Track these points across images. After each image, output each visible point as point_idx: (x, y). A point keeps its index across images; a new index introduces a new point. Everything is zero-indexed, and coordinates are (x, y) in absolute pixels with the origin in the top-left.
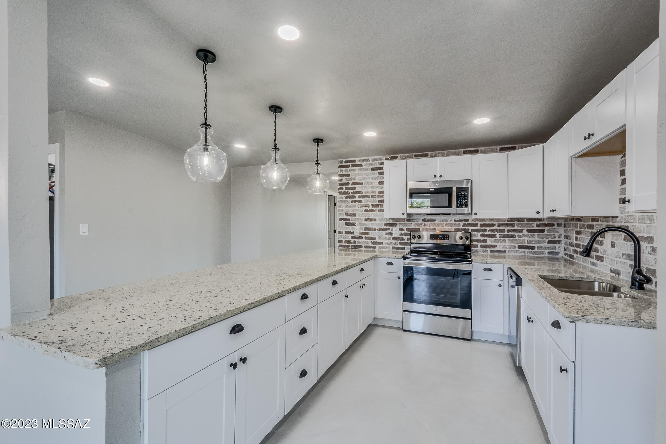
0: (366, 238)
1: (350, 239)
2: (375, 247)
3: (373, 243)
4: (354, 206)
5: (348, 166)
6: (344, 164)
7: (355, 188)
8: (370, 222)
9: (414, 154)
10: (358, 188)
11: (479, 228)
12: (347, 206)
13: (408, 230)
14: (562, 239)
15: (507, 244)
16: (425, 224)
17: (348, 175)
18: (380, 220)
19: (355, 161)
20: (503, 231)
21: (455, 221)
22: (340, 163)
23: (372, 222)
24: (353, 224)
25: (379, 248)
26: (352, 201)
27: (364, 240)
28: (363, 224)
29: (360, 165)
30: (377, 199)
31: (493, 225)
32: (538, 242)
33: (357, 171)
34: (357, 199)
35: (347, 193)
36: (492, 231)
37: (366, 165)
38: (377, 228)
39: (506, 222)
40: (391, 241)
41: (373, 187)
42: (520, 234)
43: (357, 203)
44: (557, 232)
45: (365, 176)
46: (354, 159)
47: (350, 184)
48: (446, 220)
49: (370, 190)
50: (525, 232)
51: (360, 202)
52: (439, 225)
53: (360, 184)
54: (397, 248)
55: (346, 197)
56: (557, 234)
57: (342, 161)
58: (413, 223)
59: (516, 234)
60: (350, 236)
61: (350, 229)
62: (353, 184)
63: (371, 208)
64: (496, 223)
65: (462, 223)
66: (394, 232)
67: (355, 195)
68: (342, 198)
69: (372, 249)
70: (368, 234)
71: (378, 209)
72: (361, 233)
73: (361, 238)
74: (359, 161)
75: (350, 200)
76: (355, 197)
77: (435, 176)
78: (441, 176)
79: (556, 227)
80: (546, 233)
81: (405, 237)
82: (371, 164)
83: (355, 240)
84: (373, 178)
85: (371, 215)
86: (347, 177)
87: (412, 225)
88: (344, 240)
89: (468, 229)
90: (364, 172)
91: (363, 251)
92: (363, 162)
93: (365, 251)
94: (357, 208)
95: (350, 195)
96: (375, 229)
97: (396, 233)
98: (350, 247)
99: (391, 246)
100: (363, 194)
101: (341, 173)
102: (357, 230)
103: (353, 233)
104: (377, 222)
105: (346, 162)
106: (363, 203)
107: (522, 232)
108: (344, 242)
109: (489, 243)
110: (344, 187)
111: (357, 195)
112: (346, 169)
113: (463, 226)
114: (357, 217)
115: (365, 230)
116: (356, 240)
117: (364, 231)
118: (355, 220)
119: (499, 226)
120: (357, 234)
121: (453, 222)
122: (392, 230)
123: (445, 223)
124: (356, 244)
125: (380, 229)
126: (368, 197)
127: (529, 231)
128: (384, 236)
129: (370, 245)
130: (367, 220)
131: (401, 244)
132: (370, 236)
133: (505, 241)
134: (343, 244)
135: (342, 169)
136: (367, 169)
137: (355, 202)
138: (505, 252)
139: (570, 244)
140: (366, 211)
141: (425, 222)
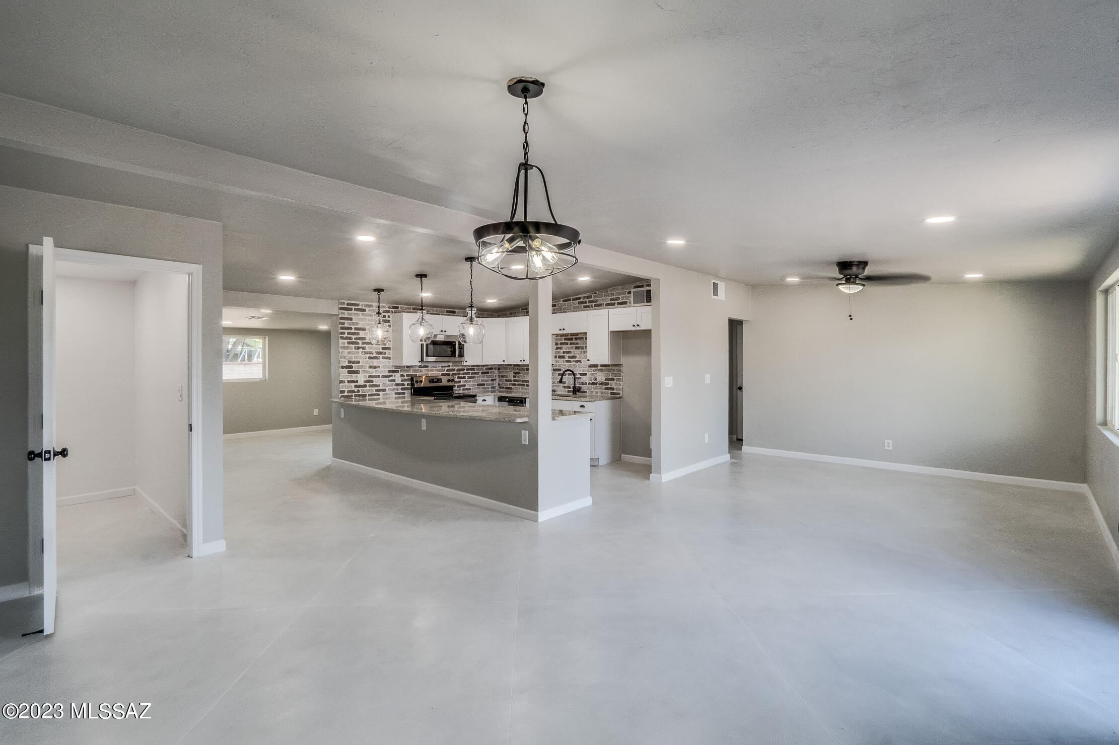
0: (370, 386)
1: (353, 389)
2: (379, 395)
3: (377, 390)
4: (357, 353)
5: (351, 309)
6: (345, 306)
7: (358, 334)
8: (374, 370)
9: (412, 307)
10: (362, 334)
11: (456, 372)
12: (349, 353)
13: (408, 376)
14: (497, 378)
15: (471, 383)
17: (351, 319)
18: (383, 367)
19: (358, 305)
20: (469, 374)
21: (442, 367)
22: (342, 304)
23: (376, 369)
24: (357, 372)
26: (355, 347)
27: (368, 388)
28: (367, 372)
29: (364, 310)
30: (381, 347)
31: (464, 370)
32: (487, 381)
33: (361, 316)
34: (360, 345)
35: (350, 338)
36: (463, 374)
37: (369, 310)
38: (381, 375)
39: (471, 367)
40: (394, 387)
42: (478, 375)
43: (361, 350)
44: (495, 374)
45: (369, 322)
46: (357, 303)
47: (353, 329)
48: (436, 367)
50: (480, 374)
51: (364, 348)
52: (431, 370)
53: (364, 329)
54: (399, 394)
55: (349, 343)
56: (494, 376)
57: (344, 303)
58: (412, 369)
59: (476, 375)
60: (353, 385)
61: (353, 377)
62: (356, 329)
63: (374, 355)
64: (466, 368)
65: (446, 368)
66: (396, 378)
67: (358, 341)
68: (344, 343)
69: (376, 397)
70: (372, 381)
71: (381, 356)
72: (366, 381)
73: (365, 386)
74: (362, 305)
75: (353, 346)
76: (358, 343)
77: (442, 331)
78: (445, 331)
79: (494, 370)
80: (490, 374)
81: (406, 383)
83: (358, 389)
85: (375, 362)
86: (349, 321)
87: (411, 371)
88: (346, 390)
89: (450, 373)
90: (367, 318)
91: (367, 399)
92: (366, 307)
93: (370, 400)
94: (360, 355)
95: (353, 340)
96: (379, 377)
97: (398, 379)
98: (354, 397)
99: (394, 393)
100: (367, 341)
101: (343, 316)
102: (361, 379)
103: (357, 381)
104: (381, 369)
105: (348, 304)
106: (367, 350)
108: (346, 392)
109: (462, 383)
110: (346, 331)
111: (360, 342)
112: (348, 312)
113: (447, 371)
114: (360, 364)
115: (369, 378)
116: (360, 389)
118: (359, 367)
119: (467, 370)
120: (361, 382)
121: (440, 368)
122: (395, 377)
124: (360, 393)
125: (384, 376)
126: (371, 343)
127: (483, 373)
128: (388, 383)
129: (375, 392)
130: (371, 367)
131: (402, 389)
132: (374, 383)
133: (470, 381)
134: (346, 394)
135: (343, 311)
136: (371, 315)
137: (358, 348)
138: (470, 389)
139: (506, 380)
140: (370, 358)
141: (421, 369)
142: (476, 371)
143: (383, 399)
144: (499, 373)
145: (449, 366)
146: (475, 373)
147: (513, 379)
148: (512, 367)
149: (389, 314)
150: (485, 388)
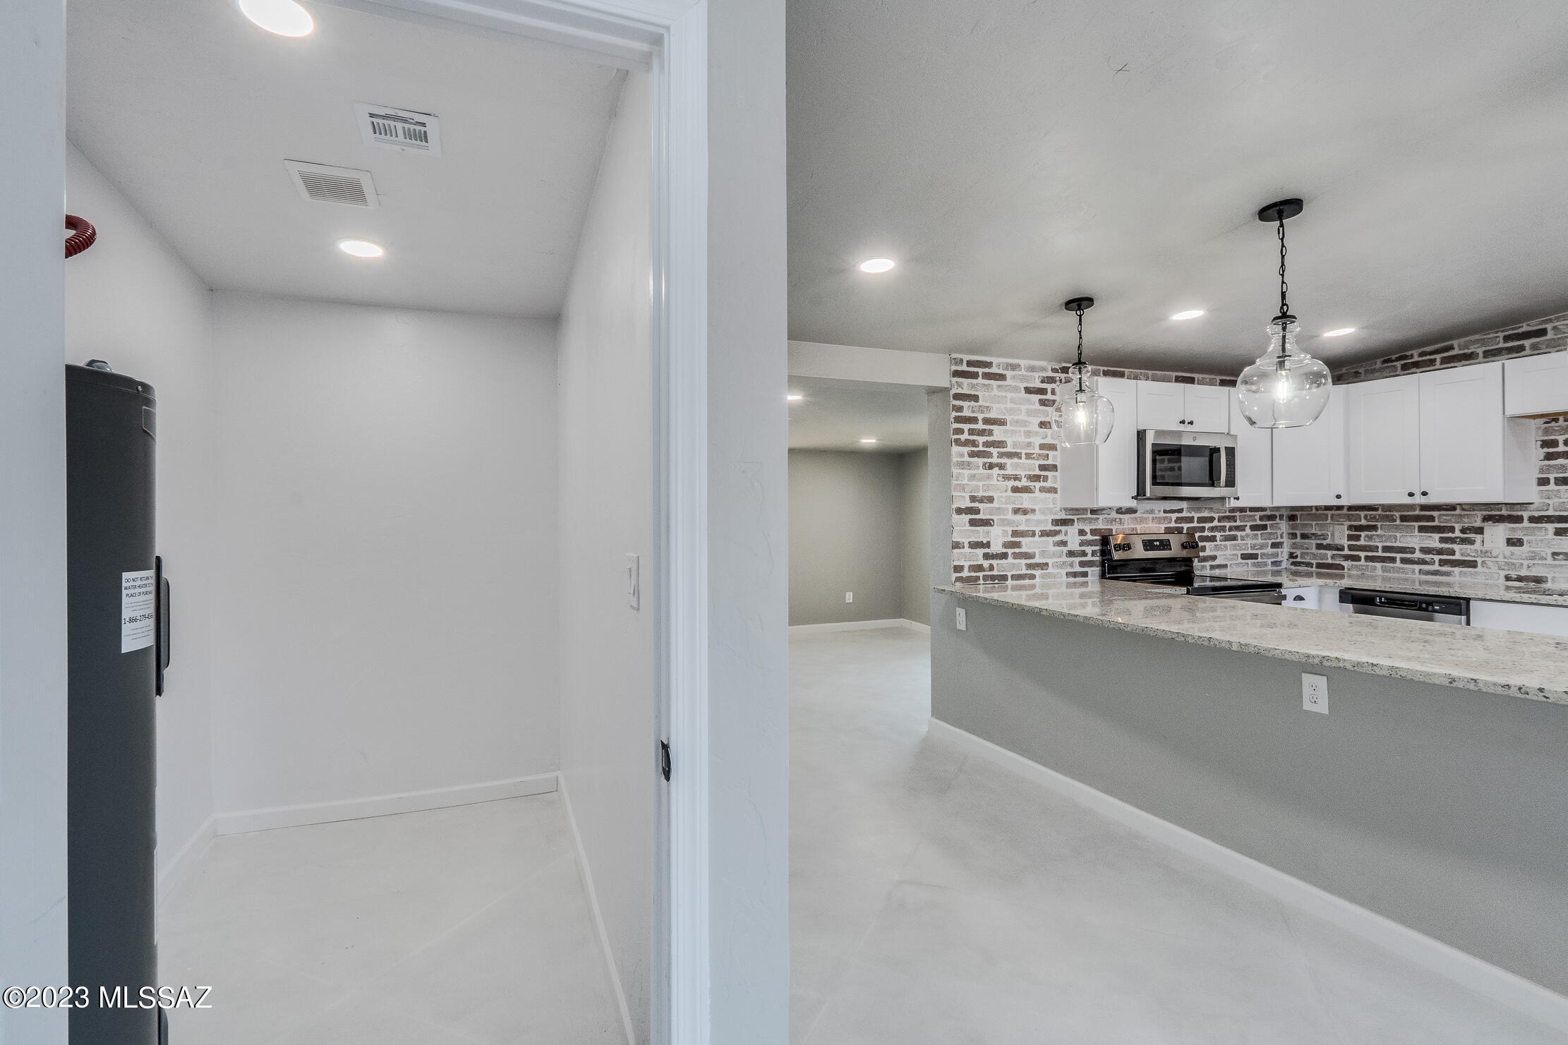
0: (1016, 556)
1: (981, 561)
3: (1029, 566)
4: (989, 477)
5: (975, 375)
6: (964, 368)
7: (990, 433)
8: (1024, 518)
9: (1102, 368)
10: (998, 433)
11: (1196, 524)
12: (973, 477)
13: (1093, 532)
14: (1285, 539)
15: (1229, 552)
16: (1120, 519)
17: (976, 398)
18: (1043, 512)
19: (989, 365)
20: (1225, 528)
21: (1165, 512)
22: (956, 364)
23: (1027, 517)
24: (987, 523)
25: (1042, 576)
26: (984, 464)
27: (1010, 560)
28: (1009, 523)
29: (1001, 377)
30: (1037, 463)
32: (1262, 547)
33: (995, 392)
34: (995, 460)
35: (974, 443)
36: (1212, 529)
37: (1014, 377)
38: (1037, 530)
40: (1064, 559)
41: (1028, 434)
42: (1243, 533)
43: (996, 471)
44: (1280, 529)
45: (1013, 405)
46: (988, 359)
47: (980, 422)
48: (1152, 512)
49: (1023, 439)
50: (1248, 530)
51: (1001, 467)
52: (1142, 520)
53: (1001, 422)
54: (1075, 575)
55: (972, 455)
56: (1279, 532)
57: (961, 360)
58: (1101, 517)
59: (1239, 534)
60: (980, 552)
61: (980, 534)
62: (987, 421)
63: (1024, 483)
65: (1174, 516)
66: (1068, 538)
67: (991, 449)
68: (962, 455)
69: (1027, 582)
70: (1018, 545)
71: (1038, 485)
72: (1007, 545)
73: (1004, 556)
74: (999, 366)
75: (980, 461)
76: (989, 455)
77: (1183, 422)
79: (1278, 521)
80: (1269, 530)
81: (1089, 550)
82: (1024, 379)
83: (991, 562)
84: (1029, 413)
85: (1025, 500)
86: (973, 403)
87: (1100, 521)
88: (967, 564)
89: (1184, 528)
90: (1009, 395)
91: (1010, 587)
92: (1006, 369)
93: (1014, 588)
94: (995, 482)
95: (980, 448)
96: (1033, 534)
97: (1073, 540)
98: (982, 582)
99: (1064, 572)
100: (1009, 449)
101: (960, 391)
102: (997, 537)
103: (988, 545)
104: (1038, 516)
105: (970, 363)
106: (1009, 471)
107: (1244, 530)
108: (966, 569)
109: (1209, 552)
110: (966, 427)
111: (994, 451)
112: (970, 381)
113: (1176, 522)
114: (995, 504)
115: (1012, 536)
116: (994, 562)
117: (1011, 539)
118: (991, 511)
119: (1219, 521)
120: (996, 548)
121: (1162, 515)
122: (1066, 534)
123: (1151, 516)
124: (995, 573)
125: (1045, 534)
126: (1018, 455)
127: (1253, 528)
128: (1052, 548)
129: (1024, 571)
130: (1016, 511)
131: (1082, 564)
132: (1023, 550)
133: (1226, 547)
134: (965, 574)
135: (960, 380)
136: (1016, 389)
137: (991, 466)
138: (1226, 566)
139: (1319, 547)
140: (1015, 490)
141: (1122, 516)
142: (1238, 523)
143: (1043, 586)
144: (1293, 527)
145: (1181, 511)
146: (1238, 528)
147: (1345, 543)
148: (1345, 511)
149: (1053, 386)
150: (1258, 565)
